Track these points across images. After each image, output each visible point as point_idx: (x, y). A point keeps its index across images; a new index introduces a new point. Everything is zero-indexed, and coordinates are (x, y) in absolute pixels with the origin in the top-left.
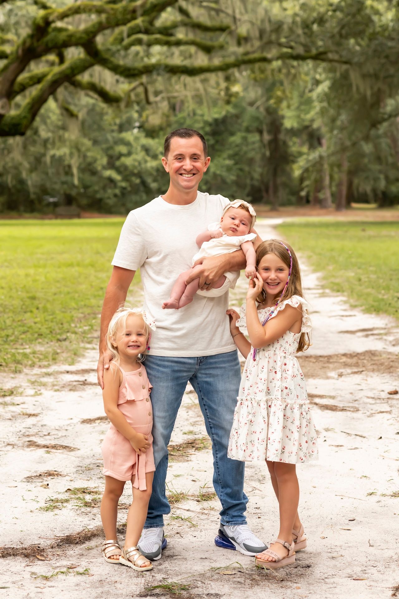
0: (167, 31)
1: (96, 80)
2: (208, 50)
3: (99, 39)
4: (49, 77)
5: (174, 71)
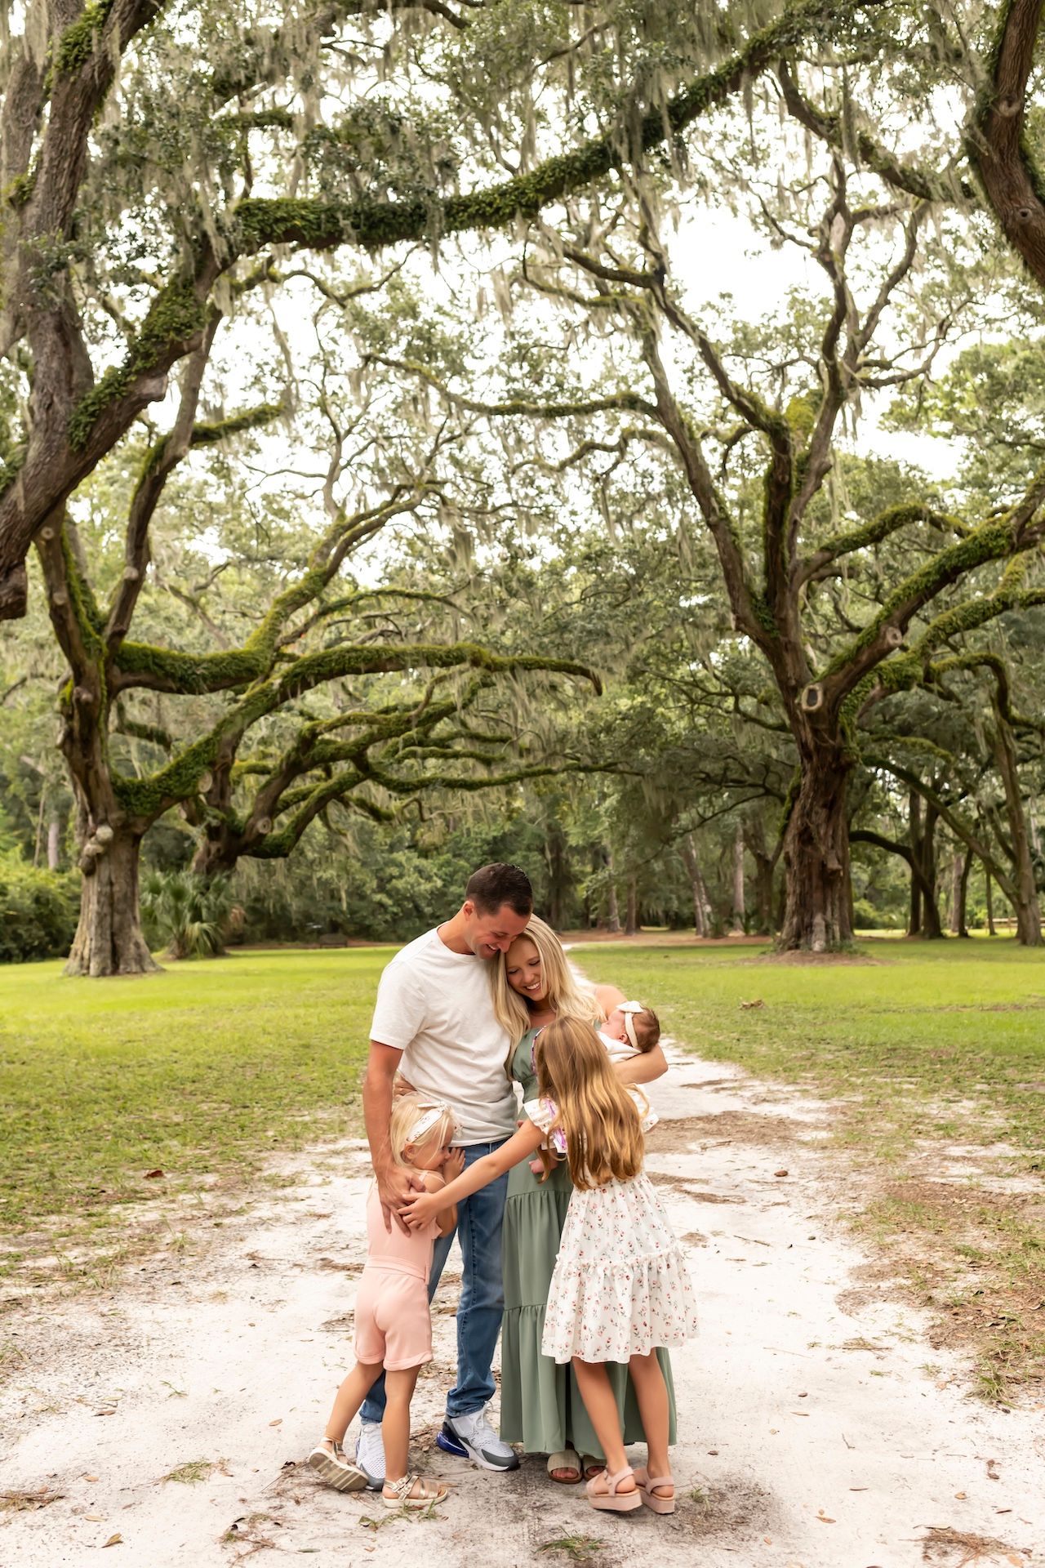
0: (443, 743)
1: (363, 796)
2: (487, 762)
3: (370, 751)
4: (316, 793)
5: (452, 785)
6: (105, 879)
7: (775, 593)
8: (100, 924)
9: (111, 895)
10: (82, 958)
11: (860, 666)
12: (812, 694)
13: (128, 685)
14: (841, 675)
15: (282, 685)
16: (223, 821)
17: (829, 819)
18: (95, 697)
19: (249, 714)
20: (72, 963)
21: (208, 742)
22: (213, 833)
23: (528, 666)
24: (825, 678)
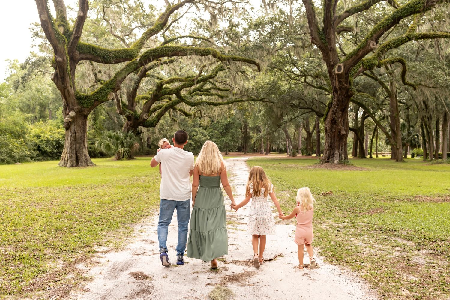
0: (208, 91)
2: (222, 97)
3: (182, 92)
4: (164, 106)
5: (209, 104)
6: (73, 131)
7: (327, 28)
8: (71, 148)
9: (76, 137)
10: (65, 160)
11: (359, 56)
12: (340, 67)
13: (82, 59)
14: (350, 60)
15: (140, 60)
16: (132, 114)
17: (342, 115)
18: (64, 60)
19: (128, 71)
20: (61, 162)
21: (112, 81)
22: (129, 118)
23: (235, 59)
24: (344, 62)
